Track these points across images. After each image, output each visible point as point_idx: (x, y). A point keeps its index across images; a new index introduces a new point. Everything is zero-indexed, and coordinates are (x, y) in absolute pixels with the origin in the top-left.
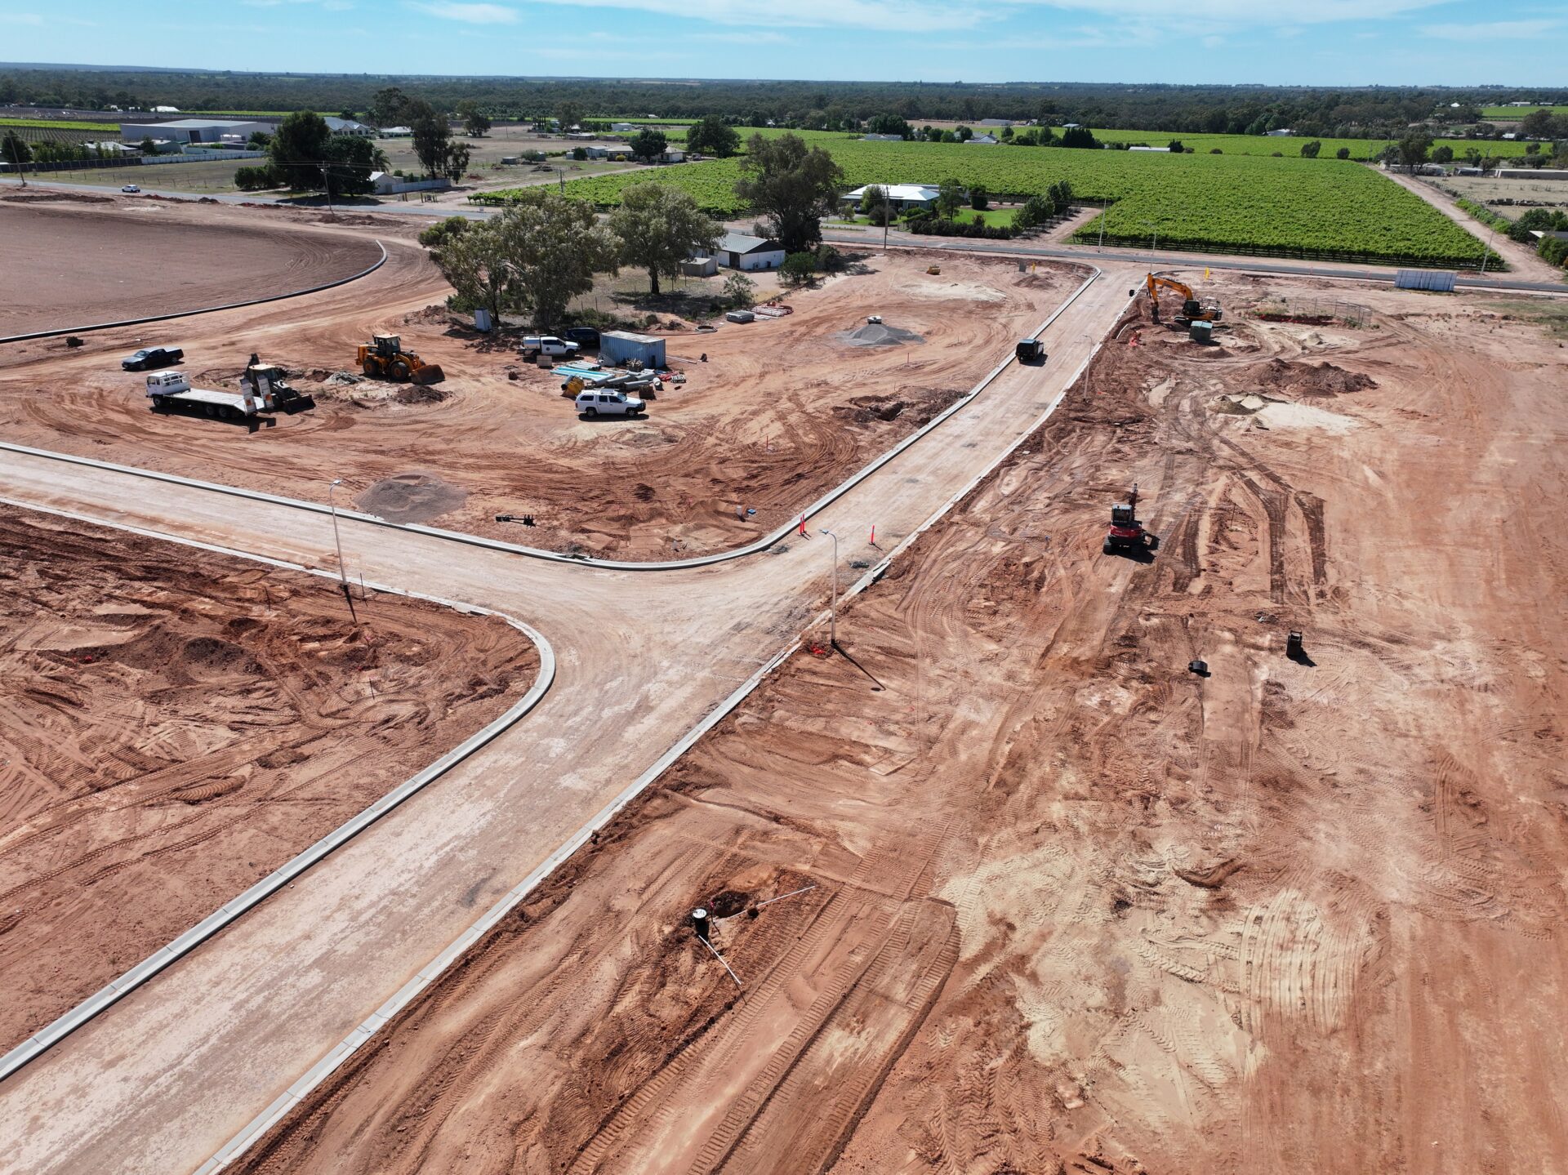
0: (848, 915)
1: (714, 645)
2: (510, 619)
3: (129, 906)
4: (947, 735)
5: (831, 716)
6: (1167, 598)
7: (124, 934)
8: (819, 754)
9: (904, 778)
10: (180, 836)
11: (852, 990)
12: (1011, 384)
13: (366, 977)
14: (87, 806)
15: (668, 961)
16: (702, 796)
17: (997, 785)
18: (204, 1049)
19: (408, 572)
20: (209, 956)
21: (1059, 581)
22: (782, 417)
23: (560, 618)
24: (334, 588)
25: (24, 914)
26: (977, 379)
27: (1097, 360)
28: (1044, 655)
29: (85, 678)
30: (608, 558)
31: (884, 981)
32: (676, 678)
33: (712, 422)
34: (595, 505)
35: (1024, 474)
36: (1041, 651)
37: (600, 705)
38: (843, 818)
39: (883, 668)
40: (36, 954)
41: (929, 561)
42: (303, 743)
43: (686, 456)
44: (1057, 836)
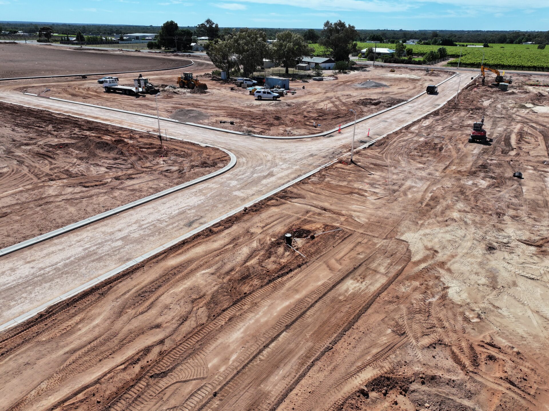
0: (357, 241)
1: (301, 159)
2: (220, 149)
3: (52, 214)
4: (402, 189)
5: (350, 181)
6: (499, 155)
7: (47, 223)
8: (344, 192)
9: (383, 201)
10: (78, 196)
11: (358, 267)
12: (425, 99)
13: (141, 245)
14: (46, 184)
15: (272, 250)
16: (293, 201)
17: (426, 205)
18: (67, 261)
19: (185, 135)
20: (79, 233)
21: (449, 149)
22: (333, 102)
23: (240, 150)
24: (156, 137)
25: (11, 213)
26: (410, 97)
27: (459, 94)
28: (445, 169)
29: (58, 152)
30: (261, 134)
31: (373, 265)
32: (285, 168)
33: (305, 103)
34: (258, 121)
35: (432, 121)
36: (443, 168)
37: (253, 173)
38: (355, 211)
39: (373, 169)
40: (11, 225)
41: (393, 141)
42: (133, 174)
43: (295, 110)
44: (456, 223)
